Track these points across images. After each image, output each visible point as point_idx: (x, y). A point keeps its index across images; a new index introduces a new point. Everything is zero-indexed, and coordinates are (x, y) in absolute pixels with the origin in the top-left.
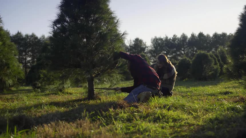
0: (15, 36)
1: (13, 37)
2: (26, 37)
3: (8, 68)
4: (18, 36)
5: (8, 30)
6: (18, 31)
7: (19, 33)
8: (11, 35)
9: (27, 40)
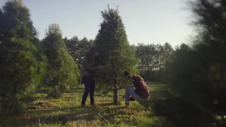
0: (82, 40)
1: (80, 41)
2: (90, 41)
3: (67, 78)
4: (84, 41)
5: (77, 36)
6: (84, 37)
7: (85, 38)
8: (79, 40)
9: (91, 44)
